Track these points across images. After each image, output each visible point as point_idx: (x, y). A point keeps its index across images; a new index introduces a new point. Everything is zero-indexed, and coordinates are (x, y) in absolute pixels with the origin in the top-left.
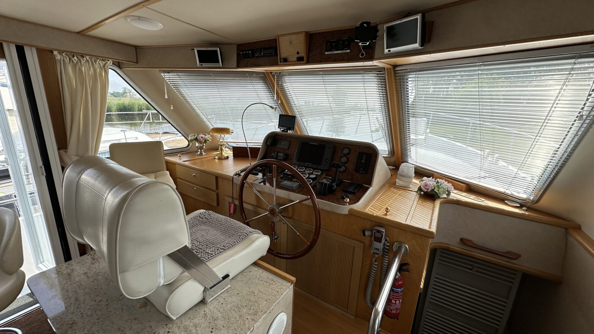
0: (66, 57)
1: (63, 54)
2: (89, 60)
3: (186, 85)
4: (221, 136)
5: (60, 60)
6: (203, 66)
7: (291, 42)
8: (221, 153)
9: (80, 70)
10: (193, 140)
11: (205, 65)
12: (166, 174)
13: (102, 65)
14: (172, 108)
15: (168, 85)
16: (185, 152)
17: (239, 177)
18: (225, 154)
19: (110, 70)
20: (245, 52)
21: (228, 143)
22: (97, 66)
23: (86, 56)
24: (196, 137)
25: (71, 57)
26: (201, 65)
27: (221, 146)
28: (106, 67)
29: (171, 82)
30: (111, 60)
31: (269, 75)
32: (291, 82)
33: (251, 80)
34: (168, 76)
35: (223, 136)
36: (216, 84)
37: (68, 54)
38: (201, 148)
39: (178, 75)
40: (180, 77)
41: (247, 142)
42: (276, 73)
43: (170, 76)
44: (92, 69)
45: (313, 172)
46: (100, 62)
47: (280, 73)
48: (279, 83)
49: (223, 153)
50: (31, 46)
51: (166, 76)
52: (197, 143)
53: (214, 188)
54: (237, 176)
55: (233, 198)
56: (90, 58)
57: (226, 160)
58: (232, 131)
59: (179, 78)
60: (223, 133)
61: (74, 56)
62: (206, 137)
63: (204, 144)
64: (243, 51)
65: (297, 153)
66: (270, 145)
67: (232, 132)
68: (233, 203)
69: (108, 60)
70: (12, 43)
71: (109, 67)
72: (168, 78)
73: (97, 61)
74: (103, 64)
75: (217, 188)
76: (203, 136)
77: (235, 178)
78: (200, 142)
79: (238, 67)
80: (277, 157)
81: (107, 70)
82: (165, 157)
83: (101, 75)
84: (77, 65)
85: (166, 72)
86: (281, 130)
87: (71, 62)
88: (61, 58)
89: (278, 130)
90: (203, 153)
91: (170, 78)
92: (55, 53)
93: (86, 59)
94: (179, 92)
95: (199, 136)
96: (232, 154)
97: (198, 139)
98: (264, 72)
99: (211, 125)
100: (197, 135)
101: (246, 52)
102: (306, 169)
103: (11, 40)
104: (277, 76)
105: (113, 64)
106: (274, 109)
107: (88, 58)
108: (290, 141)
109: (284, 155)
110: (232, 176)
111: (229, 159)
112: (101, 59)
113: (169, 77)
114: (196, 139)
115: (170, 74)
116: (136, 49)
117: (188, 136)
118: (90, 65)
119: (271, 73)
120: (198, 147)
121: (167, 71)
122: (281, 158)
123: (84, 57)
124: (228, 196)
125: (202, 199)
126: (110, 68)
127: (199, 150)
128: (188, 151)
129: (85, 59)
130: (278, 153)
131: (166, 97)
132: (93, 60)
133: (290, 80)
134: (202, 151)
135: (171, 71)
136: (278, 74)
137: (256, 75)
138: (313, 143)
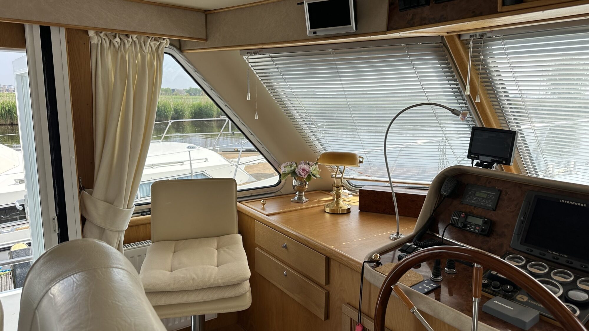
0: (105, 39)
1: (102, 35)
2: (137, 42)
3: (283, 75)
4: (338, 167)
5: (97, 44)
6: (318, 34)
8: (337, 203)
9: (123, 58)
10: (289, 174)
11: (321, 32)
12: (235, 243)
13: (154, 49)
14: (257, 118)
15: (253, 76)
16: (273, 195)
17: (377, 269)
18: (344, 206)
19: (165, 55)
21: (351, 181)
22: (147, 51)
23: (132, 35)
24: (293, 168)
25: (111, 38)
26: (315, 33)
27: (338, 187)
28: (160, 51)
29: (258, 71)
30: (167, 39)
31: (454, 41)
32: (509, 53)
33: (411, 56)
34: (254, 60)
35: (341, 167)
36: (337, 69)
37: (108, 33)
38: (301, 189)
39: (271, 57)
40: (273, 61)
41: (392, 180)
42: (471, 36)
43: (258, 60)
44: (139, 55)
45: (574, 281)
46: (152, 44)
47: (482, 36)
48: (479, 56)
49: (341, 202)
50: (59, 25)
51: (251, 61)
52: (294, 180)
53: (323, 281)
54: (373, 264)
55: (360, 311)
56: (139, 37)
57: (345, 217)
58: (361, 160)
59: (272, 63)
60: (341, 163)
61: (115, 37)
62: (311, 169)
63: (307, 183)
65: (523, 222)
66: (447, 197)
67: (360, 162)
68: (360, 322)
69: (164, 39)
70: (36, 22)
71: (164, 51)
72: (254, 64)
73: (147, 41)
74: (156, 46)
75: (328, 281)
76: (306, 167)
77: (368, 269)
78: (300, 179)
79: (390, 28)
80: (465, 226)
81: (161, 56)
82: (238, 203)
83: (152, 65)
84: (119, 52)
85: (251, 54)
86: (475, 162)
87: (112, 46)
88: (98, 41)
89: (468, 163)
90: (304, 198)
91: (258, 64)
92: (91, 33)
93: (132, 39)
94: (271, 88)
95: (299, 166)
96: (358, 204)
97: (297, 172)
98: (442, 37)
99: (321, 147)
100: (295, 165)
102: (551, 270)
103: (35, 19)
104: (474, 43)
105: (170, 44)
106: (460, 116)
107: (135, 39)
108: (501, 191)
109: (485, 223)
110: (362, 262)
111: (351, 214)
112: (153, 39)
113: (256, 62)
114: (294, 173)
115: (258, 56)
116: (206, 15)
117: (280, 165)
118: (137, 49)
119: (459, 36)
120: (296, 187)
121: (252, 51)
122: (475, 229)
123: (129, 37)
124: (349, 304)
125: (296, 297)
126: (165, 53)
127: (297, 193)
128: (278, 193)
129: (130, 39)
130: (466, 216)
131: (249, 98)
132: (142, 42)
133: (508, 49)
134: (302, 195)
135: (260, 51)
136: (478, 39)
137: (422, 44)
138: (570, 201)
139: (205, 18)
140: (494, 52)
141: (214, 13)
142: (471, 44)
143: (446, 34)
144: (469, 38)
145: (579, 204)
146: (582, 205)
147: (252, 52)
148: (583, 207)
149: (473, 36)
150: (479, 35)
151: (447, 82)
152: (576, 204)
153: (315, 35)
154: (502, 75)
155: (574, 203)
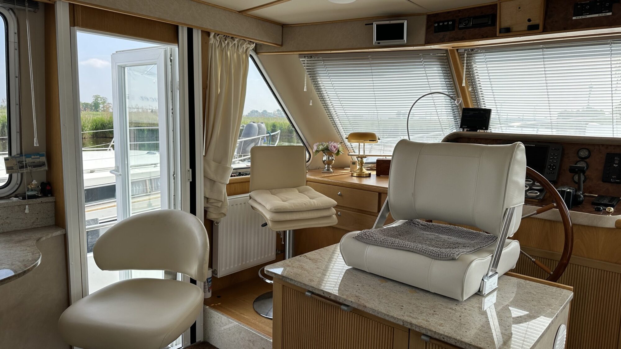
1: (218, 37)
3: (329, 73)
5: (212, 44)
6: (381, 44)
7: (519, 8)
8: (361, 169)
9: (226, 55)
10: (320, 151)
11: (383, 43)
14: (311, 104)
18: (366, 171)
20: (441, 24)
22: (241, 51)
24: (325, 146)
26: (379, 43)
27: (361, 158)
31: (454, 52)
32: (487, 61)
33: (424, 62)
38: (329, 163)
39: (323, 60)
42: (465, 50)
44: (235, 54)
45: (534, 183)
46: (245, 46)
47: (472, 50)
48: (469, 63)
49: (364, 169)
50: (198, 28)
52: (324, 156)
53: (375, 210)
56: (238, 41)
57: (368, 179)
61: (226, 40)
62: (339, 147)
64: (438, 23)
67: (379, 139)
69: (253, 43)
74: (246, 48)
78: (329, 154)
79: (427, 43)
81: (248, 55)
88: (213, 42)
90: (332, 170)
92: (212, 36)
95: (331, 145)
97: (328, 149)
98: (449, 50)
101: (443, 24)
103: (185, 22)
104: (467, 55)
111: (371, 176)
114: (325, 150)
115: (312, 59)
116: (283, 28)
117: (310, 146)
118: (235, 50)
119: (458, 50)
120: (325, 162)
123: (234, 40)
127: (326, 166)
131: (305, 90)
133: (486, 58)
134: (330, 168)
135: (315, 56)
136: (470, 52)
137: (433, 54)
138: (528, 144)
139: (281, 29)
140: (476, 61)
141: (291, 26)
142: (466, 55)
143: (452, 48)
144: (464, 51)
145: (531, 145)
146: (533, 145)
147: (309, 56)
148: (533, 146)
149: (467, 50)
150: (471, 49)
151: (444, 80)
152: (530, 145)
153: (379, 44)
154: (479, 75)
155: (528, 145)
